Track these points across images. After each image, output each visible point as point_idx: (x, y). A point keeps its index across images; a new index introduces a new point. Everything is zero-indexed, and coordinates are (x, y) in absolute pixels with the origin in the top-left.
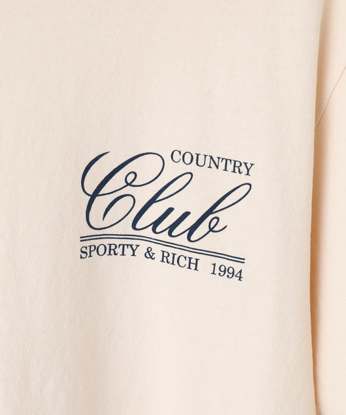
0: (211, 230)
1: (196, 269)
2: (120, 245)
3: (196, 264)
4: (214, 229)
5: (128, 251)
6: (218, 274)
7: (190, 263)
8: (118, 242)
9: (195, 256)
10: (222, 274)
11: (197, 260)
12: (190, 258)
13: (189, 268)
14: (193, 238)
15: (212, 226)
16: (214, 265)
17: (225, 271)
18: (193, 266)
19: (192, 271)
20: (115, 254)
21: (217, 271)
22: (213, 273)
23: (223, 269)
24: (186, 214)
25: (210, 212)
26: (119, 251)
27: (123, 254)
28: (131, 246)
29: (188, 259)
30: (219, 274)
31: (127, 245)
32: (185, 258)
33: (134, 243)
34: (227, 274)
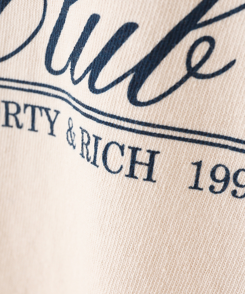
0: (192, 72)
1: (149, 178)
2: (26, 106)
3: (151, 165)
4: (202, 70)
5: (42, 121)
6: (206, 189)
7: (133, 162)
8: (22, 98)
9: (146, 143)
10: (219, 187)
11: (153, 154)
12: (135, 150)
13: (131, 175)
14: (143, 94)
15: (195, 61)
16: (199, 165)
17: (226, 180)
18: (141, 171)
19: (139, 184)
20: (19, 126)
21: (206, 180)
22: (196, 187)
23: (220, 174)
24: (128, 29)
25: (191, 22)
26: (25, 118)
27: (33, 129)
28: (47, 110)
29: (128, 153)
30: (212, 188)
31: (41, 108)
32: (122, 148)
33: (53, 104)
34: (232, 186)
